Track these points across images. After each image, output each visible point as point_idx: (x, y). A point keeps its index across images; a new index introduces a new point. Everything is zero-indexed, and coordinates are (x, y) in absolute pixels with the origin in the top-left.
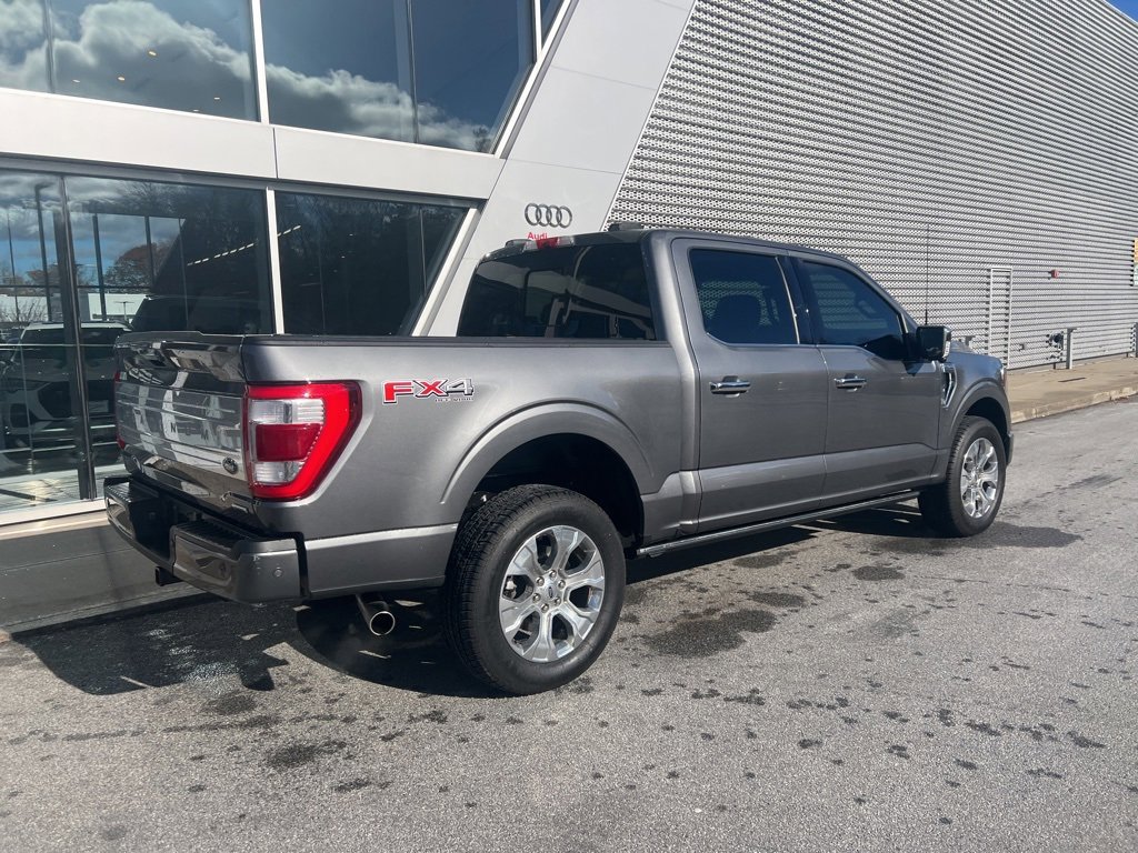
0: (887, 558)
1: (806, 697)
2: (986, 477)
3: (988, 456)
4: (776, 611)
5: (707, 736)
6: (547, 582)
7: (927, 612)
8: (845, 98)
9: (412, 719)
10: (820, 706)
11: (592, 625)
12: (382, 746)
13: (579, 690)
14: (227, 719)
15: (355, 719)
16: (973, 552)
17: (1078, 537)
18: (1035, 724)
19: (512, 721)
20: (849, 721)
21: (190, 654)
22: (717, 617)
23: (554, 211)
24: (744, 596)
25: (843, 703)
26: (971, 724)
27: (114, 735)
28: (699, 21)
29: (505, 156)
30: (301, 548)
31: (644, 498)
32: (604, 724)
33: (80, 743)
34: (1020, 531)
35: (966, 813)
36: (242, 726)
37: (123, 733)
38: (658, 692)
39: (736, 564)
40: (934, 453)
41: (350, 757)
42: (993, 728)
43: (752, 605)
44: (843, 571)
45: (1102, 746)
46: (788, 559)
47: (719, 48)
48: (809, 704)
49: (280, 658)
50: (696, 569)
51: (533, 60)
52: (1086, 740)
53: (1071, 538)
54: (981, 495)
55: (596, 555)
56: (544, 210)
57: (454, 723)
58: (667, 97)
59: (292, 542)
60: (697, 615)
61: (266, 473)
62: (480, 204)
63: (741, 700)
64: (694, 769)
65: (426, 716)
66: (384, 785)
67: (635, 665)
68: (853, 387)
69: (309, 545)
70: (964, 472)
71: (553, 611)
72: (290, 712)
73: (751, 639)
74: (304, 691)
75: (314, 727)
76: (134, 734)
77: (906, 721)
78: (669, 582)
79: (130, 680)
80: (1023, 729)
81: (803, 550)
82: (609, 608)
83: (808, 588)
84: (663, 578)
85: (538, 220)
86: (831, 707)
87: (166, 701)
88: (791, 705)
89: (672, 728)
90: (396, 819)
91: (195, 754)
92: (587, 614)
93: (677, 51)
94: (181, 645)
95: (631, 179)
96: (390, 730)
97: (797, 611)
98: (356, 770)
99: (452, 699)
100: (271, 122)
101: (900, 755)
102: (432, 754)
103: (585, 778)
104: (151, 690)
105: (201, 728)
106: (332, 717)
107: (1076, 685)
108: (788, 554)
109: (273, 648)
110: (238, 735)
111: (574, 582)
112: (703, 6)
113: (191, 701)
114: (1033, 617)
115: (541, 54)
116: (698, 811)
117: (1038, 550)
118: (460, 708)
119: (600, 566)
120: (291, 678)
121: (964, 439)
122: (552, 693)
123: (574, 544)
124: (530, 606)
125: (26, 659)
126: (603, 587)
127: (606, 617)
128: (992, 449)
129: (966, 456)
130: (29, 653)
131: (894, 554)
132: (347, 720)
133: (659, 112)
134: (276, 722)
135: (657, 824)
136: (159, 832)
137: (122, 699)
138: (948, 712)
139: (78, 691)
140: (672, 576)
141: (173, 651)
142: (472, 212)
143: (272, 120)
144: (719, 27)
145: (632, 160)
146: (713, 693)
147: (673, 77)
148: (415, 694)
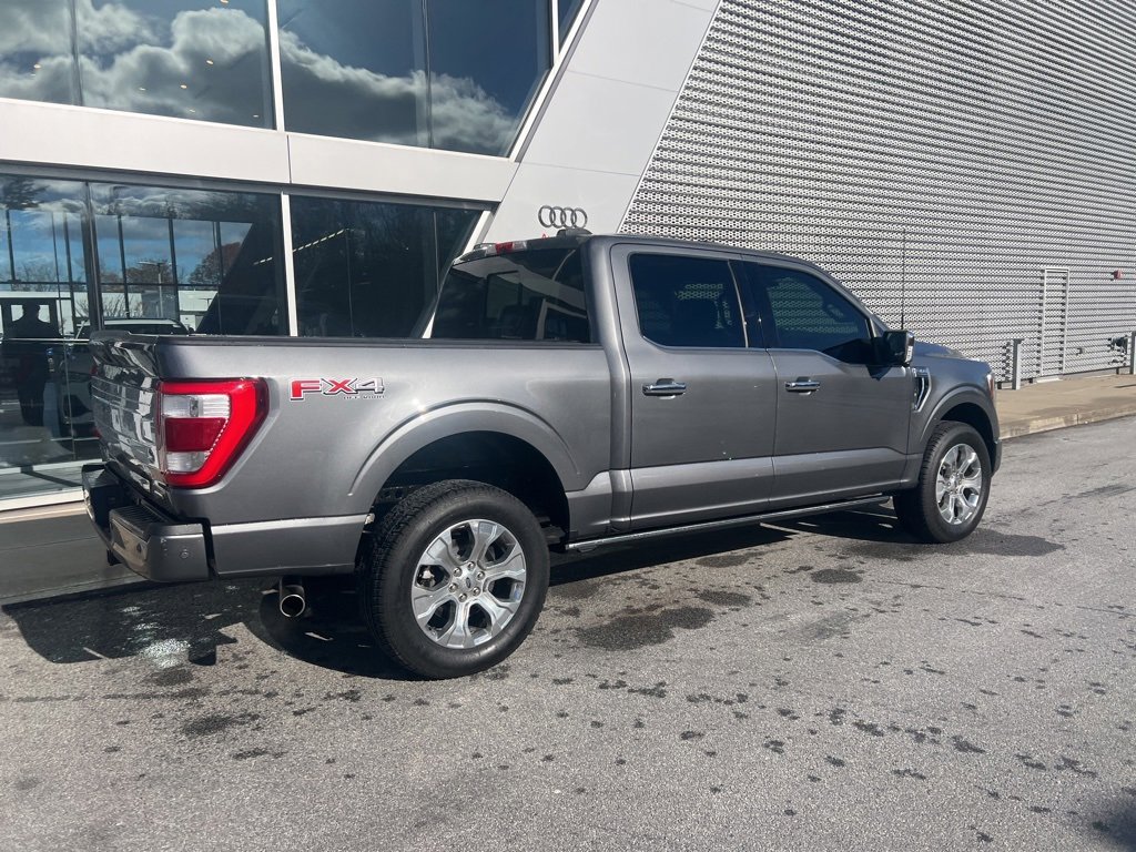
0: (853, 562)
1: (709, 693)
2: (967, 483)
3: (970, 461)
4: (716, 609)
5: (596, 724)
6: (466, 573)
7: (868, 616)
8: (882, 96)
9: (328, 697)
10: (718, 701)
11: (512, 615)
12: (291, 720)
13: (495, 677)
14: (162, 690)
15: (277, 694)
16: (943, 558)
17: (1062, 547)
18: (922, 727)
19: (420, 702)
20: (739, 716)
21: (152, 630)
22: (657, 613)
23: (568, 213)
24: (692, 594)
25: (742, 698)
26: (859, 725)
27: (58, 699)
28: (724, 21)
29: (519, 159)
30: (207, 532)
31: (569, 495)
32: (505, 709)
33: (26, 704)
34: (1003, 539)
35: (813, 806)
36: (174, 696)
37: (67, 697)
38: (568, 681)
39: (698, 563)
40: (903, 457)
41: (258, 728)
42: (879, 729)
43: (696, 603)
44: (803, 573)
45: (982, 751)
46: (752, 559)
47: (745, 48)
48: (708, 698)
49: (232, 636)
50: (657, 567)
51: (551, 65)
52: (967, 744)
53: (1053, 547)
54: (962, 502)
55: (517, 549)
56: (558, 212)
57: (365, 702)
58: (688, 99)
59: (199, 527)
60: (639, 610)
61: (176, 463)
62: (493, 206)
63: (644, 692)
64: (570, 754)
65: (341, 695)
66: (277, 756)
67: (557, 656)
68: (807, 391)
69: (215, 530)
70: (939, 477)
71: (471, 601)
72: (222, 686)
73: (680, 635)
74: (240, 668)
75: (237, 700)
76: (77, 699)
77: (795, 718)
78: (625, 578)
79: (91, 651)
80: (909, 731)
81: (772, 551)
82: (531, 600)
83: (759, 588)
84: (622, 574)
85: (552, 222)
86: (729, 703)
87: (114, 671)
88: (690, 699)
89: (567, 715)
90: (276, 785)
91: (122, 720)
92: (507, 604)
93: (700, 53)
94: (147, 622)
95: (650, 181)
96: (305, 706)
97: (737, 610)
98: (259, 740)
99: (373, 680)
100: (286, 130)
101: (775, 750)
102: (333, 729)
103: (465, 756)
104: (106, 661)
105: (137, 696)
106: (257, 692)
107: (984, 692)
108: (752, 555)
109: (229, 628)
110: (167, 704)
111: (493, 573)
112: (729, 6)
113: (138, 672)
114: (973, 624)
115: (558, 58)
116: (558, 792)
117: (1012, 558)
118: (374, 688)
119: (521, 560)
120: (235, 656)
121: (941, 444)
122: (469, 678)
123: (493, 537)
124: (446, 594)
125: (8, 629)
126: (524, 579)
127: (527, 609)
128: (974, 454)
129: (943, 461)
130: (12, 624)
131: (861, 558)
132: (269, 695)
133: (680, 113)
134: (204, 695)
135: (514, 802)
136: (66, 785)
137: (76, 668)
138: (842, 711)
139: (42, 659)
140: (629, 573)
141: (139, 627)
142: (486, 214)
143: (288, 128)
144: (745, 27)
145: (651, 162)
146: (621, 684)
147: (696, 79)
148: (339, 674)
